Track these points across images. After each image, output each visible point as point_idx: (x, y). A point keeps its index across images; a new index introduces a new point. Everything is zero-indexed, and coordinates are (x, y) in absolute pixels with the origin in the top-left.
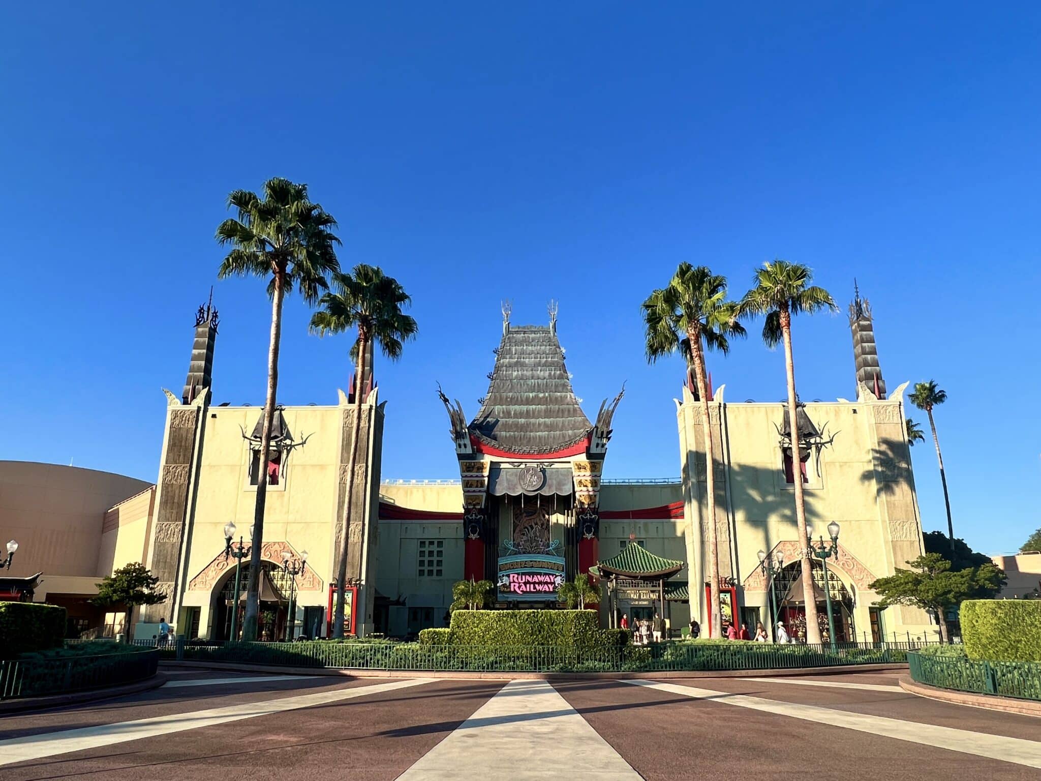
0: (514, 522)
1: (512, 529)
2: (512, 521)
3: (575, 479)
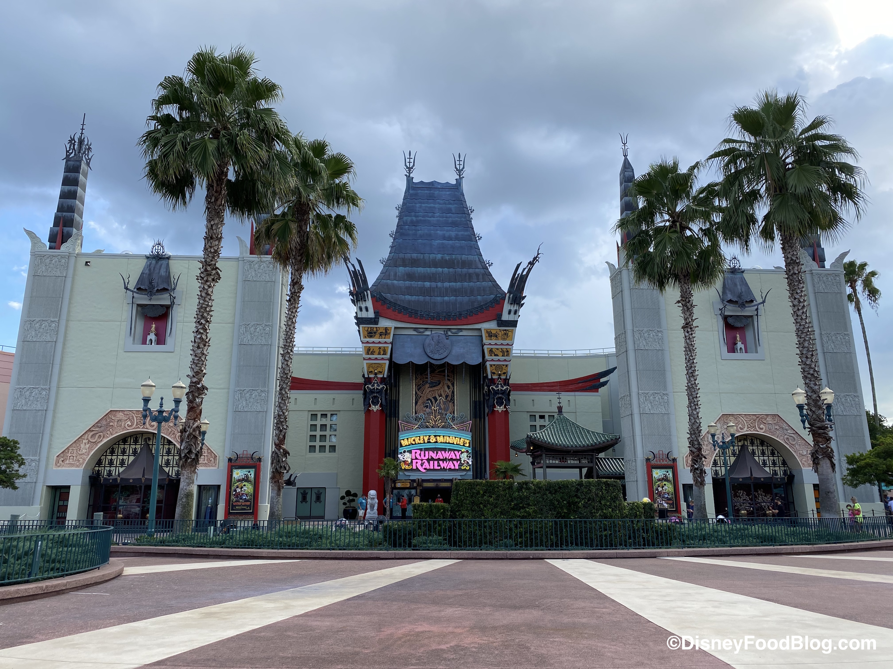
0: (416, 393)
1: (414, 402)
2: (414, 393)
3: (485, 347)
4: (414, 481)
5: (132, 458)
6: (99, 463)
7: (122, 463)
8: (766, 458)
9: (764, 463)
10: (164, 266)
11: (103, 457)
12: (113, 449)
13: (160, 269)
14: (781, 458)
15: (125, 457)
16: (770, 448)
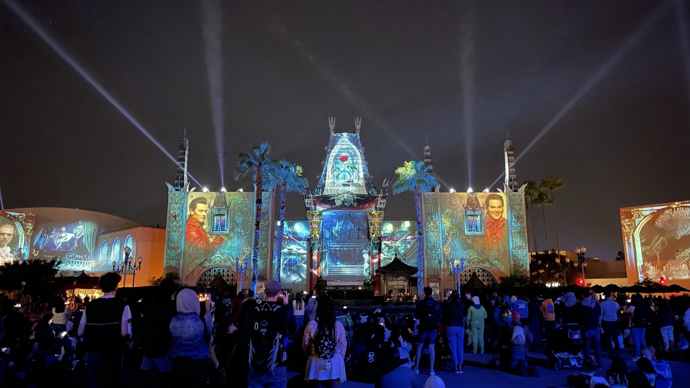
3: (369, 221)
4: (334, 286)
5: (213, 278)
6: (200, 280)
7: (210, 280)
8: (484, 278)
9: (483, 280)
10: (223, 197)
11: (202, 278)
12: (206, 274)
13: (222, 198)
14: (491, 278)
15: (210, 278)
16: (487, 273)
